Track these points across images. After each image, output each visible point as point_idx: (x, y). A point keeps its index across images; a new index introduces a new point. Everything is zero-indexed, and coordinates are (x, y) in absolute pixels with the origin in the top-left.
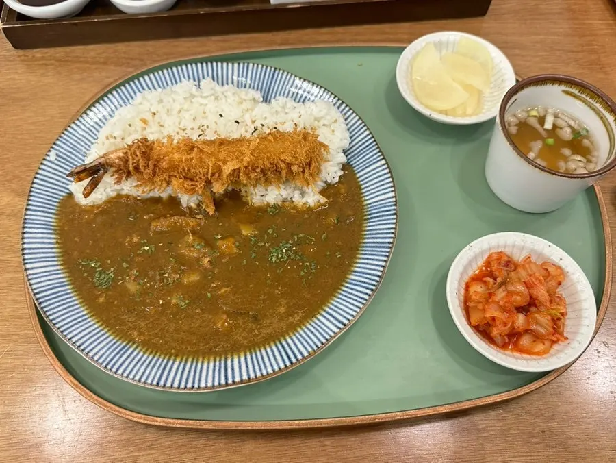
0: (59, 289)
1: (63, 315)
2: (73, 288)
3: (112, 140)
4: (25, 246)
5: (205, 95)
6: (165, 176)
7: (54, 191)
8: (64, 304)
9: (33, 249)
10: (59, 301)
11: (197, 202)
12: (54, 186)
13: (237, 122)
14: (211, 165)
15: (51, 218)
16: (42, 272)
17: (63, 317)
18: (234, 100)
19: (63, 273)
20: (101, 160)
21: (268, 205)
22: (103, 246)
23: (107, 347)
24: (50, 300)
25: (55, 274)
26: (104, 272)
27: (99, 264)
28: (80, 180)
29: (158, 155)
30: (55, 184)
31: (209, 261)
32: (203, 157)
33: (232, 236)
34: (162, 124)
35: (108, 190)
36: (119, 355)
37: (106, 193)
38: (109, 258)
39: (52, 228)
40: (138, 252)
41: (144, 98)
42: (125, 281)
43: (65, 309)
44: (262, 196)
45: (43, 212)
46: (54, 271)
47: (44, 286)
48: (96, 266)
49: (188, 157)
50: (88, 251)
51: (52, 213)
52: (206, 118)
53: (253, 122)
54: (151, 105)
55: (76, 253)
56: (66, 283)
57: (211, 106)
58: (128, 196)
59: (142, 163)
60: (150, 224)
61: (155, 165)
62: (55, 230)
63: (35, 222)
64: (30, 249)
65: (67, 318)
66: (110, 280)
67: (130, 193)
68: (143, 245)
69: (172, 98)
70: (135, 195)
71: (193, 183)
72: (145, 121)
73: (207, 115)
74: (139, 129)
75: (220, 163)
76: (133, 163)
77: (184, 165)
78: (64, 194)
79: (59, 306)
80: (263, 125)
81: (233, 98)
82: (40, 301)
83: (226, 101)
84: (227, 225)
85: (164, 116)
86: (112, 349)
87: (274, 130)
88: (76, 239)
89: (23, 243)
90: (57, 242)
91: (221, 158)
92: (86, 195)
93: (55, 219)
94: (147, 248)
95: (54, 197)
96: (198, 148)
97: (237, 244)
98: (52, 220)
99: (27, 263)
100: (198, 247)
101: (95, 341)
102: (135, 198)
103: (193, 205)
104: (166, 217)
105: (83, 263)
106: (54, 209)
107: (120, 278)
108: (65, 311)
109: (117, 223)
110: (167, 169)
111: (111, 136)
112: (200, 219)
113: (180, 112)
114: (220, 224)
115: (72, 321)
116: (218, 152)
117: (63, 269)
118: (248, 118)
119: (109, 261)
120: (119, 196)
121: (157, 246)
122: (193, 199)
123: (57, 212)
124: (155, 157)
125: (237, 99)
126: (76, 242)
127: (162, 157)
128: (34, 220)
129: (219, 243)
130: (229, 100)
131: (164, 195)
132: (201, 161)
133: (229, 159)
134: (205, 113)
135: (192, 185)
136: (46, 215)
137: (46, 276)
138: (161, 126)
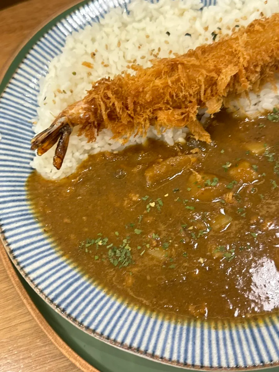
0: (76, 285)
1: (97, 315)
2: (89, 278)
3: (62, 96)
4: (13, 247)
5: (137, 18)
6: (148, 113)
7: (15, 174)
8: (90, 301)
9: (24, 247)
10: (84, 299)
11: (185, 135)
12: (12, 169)
13: (187, 34)
14: (203, 80)
15: (25, 205)
16: (47, 272)
17: (99, 318)
18: (174, 14)
19: (69, 264)
20: (63, 119)
21: (266, 113)
22: (101, 218)
23: (170, 337)
24: (72, 301)
25: (62, 268)
26: (118, 248)
27: (106, 240)
28: (44, 151)
29: (135, 89)
30: (13, 166)
31: (233, 196)
32: (190, 73)
33: (243, 160)
34: (106, 63)
35: (77, 154)
36: (190, 343)
37: (75, 159)
38: (114, 230)
39: (31, 216)
40: (145, 212)
41: (75, 41)
42: (147, 249)
43: (95, 306)
44: (255, 104)
45: (14, 201)
46: (59, 265)
47: (57, 288)
48: (105, 243)
49: (174, 78)
50: (86, 230)
51: (24, 200)
52: (152, 41)
53: (206, 29)
54: (86, 46)
55: (72, 236)
56: (78, 275)
57: (151, 28)
58: (103, 154)
59: (118, 105)
60: (144, 177)
61: (135, 103)
62: (37, 218)
63: (10, 215)
64: (19, 248)
65: (103, 317)
66: (128, 255)
67: (103, 150)
68: (147, 202)
69: (105, 32)
70: (110, 151)
71: (183, 110)
72: (88, 65)
73: (150, 38)
74: (85, 75)
75: (214, 74)
76: (107, 108)
77: (170, 90)
78: (27, 175)
79: (87, 305)
80: (220, 29)
81: (171, 12)
82: (63, 306)
83: (165, 18)
84: (230, 150)
85: (105, 54)
86: (177, 336)
87: (237, 29)
88: (66, 220)
89: (9, 245)
90: (45, 231)
91: (212, 67)
92: (58, 166)
93: (30, 205)
94: (153, 205)
95: (17, 181)
96: (182, 64)
97: (254, 166)
98: (28, 207)
99: (24, 267)
100: (213, 184)
101: (151, 334)
102: (111, 153)
103: (181, 140)
104: (159, 163)
105: (87, 245)
106: (24, 195)
107: (139, 248)
108: (97, 309)
109: (104, 188)
110: (151, 103)
111: (59, 91)
112: (196, 153)
113: (119, 44)
114: (222, 152)
115: (112, 318)
116: (205, 62)
117: (66, 261)
118: (198, 26)
119: (117, 233)
120: (92, 157)
121: (164, 199)
122: (179, 133)
123: (29, 197)
124: (133, 93)
125: (176, 11)
126: (66, 223)
127: (141, 90)
128: (7, 213)
129: (232, 172)
130: (167, 16)
131: (142, 140)
132: (190, 79)
133: (222, 66)
134: (148, 37)
135: (182, 114)
136: (18, 203)
137: (54, 274)
138: (106, 66)
